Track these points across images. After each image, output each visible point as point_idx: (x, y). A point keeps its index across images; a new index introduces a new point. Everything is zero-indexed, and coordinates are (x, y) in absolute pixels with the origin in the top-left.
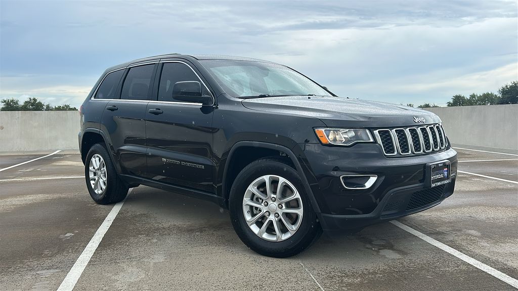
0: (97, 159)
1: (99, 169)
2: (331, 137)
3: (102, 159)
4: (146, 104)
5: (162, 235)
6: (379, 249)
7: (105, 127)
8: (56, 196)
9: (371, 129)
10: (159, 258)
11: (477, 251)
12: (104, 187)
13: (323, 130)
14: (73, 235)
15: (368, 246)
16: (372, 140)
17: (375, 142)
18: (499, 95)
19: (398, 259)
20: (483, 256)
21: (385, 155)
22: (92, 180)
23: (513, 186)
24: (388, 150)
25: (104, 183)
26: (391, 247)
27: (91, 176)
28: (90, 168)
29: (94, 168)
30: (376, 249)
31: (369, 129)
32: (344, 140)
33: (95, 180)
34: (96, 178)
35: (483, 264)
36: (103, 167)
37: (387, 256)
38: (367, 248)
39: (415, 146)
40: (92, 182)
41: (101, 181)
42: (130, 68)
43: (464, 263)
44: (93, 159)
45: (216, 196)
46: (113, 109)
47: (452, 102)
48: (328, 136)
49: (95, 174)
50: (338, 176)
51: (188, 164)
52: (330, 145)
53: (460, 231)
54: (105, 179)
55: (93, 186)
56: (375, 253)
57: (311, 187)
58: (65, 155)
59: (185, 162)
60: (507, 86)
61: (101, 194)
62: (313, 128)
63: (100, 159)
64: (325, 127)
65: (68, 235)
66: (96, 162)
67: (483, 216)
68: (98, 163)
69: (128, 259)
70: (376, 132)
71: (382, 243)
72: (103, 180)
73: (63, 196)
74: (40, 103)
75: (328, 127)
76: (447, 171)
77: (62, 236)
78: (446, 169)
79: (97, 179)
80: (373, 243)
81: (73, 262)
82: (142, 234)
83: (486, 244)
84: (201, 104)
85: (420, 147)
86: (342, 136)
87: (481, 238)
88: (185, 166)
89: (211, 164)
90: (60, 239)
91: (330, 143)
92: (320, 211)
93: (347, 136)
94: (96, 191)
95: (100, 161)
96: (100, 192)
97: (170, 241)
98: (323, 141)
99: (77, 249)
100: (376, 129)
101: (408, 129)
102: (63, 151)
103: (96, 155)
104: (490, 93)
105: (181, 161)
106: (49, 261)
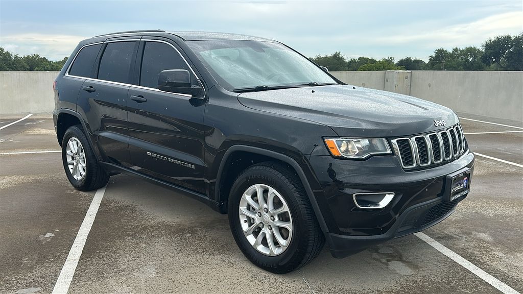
0: (75, 143)
1: (77, 153)
2: (343, 148)
3: (80, 144)
4: (127, 88)
5: (150, 237)
6: (389, 261)
7: (81, 108)
8: (31, 178)
9: (389, 139)
10: (151, 272)
11: (494, 264)
12: (84, 173)
13: (334, 140)
14: (53, 235)
15: (375, 255)
16: (389, 152)
17: (393, 153)
18: (482, 49)
19: (410, 276)
20: (500, 271)
21: (403, 168)
22: (70, 164)
23: (513, 170)
24: (406, 162)
25: (83, 169)
26: (400, 258)
27: (69, 160)
28: (68, 152)
29: (71, 152)
30: (384, 260)
31: (386, 138)
32: (358, 152)
33: (73, 164)
34: (74, 162)
35: (503, 284)
36: (82, 152)
37: (398, 271)
38: (375, 259)
39: (435, 155)
40: (70, 167)
41: (80, 166)
42: (107, 43)
43: (483, 282)
44: (70, 143)
45: (207, 198)
46: (91, 90)
47: (434, 56)
48: (340, 147)
49: (73, 158)
50: (350, 193)
51: (177, 162)
52: (342, 158)
53: (470, 234)
54: (84, 165)
55: (71, 171)
56: (384, 267)
57: (314, 193)
58: (38, 119)
59: (173, 158)
60: (490, 41)
61: (80, 181)
62: (322, 137)
63: (77, 143)
64: (336, 137)
65: (48, 235)
66: (74, 145)
67: (490, 213)
68: (76, 148)
69: (116, 272)
70: (394, 141)
71: (390, 251)
72: (82, 165)
73: (40, 178)
74: (7, 53)
75: (339, 137)
76: (467, 180)
77: (41, 237)
78: (466, 178)
79: (75, 164)
80: (380, 251)
81: (56, 276)
82: (128, 236)
83: (500, 254)
84: (191, 96)
85: (440, 156)
86: (356, 147)
87: (494, 245)
88: (173, 163)
89: (203, 165)
90: (41, 241)
91: (342, 156)
92: (328, 231)
93: (359, 146)
94: (75, 177)
95: (78, 145)
96: (79, 178)
97: (161, 246)
98: (335, 153)
99: (59, 256)
100: (394, 138)
101: (428, 136)
102: (35, 115)
103: (73, 138)
104: (473, 47)
105: (168, 157)
106: (29, 274)
